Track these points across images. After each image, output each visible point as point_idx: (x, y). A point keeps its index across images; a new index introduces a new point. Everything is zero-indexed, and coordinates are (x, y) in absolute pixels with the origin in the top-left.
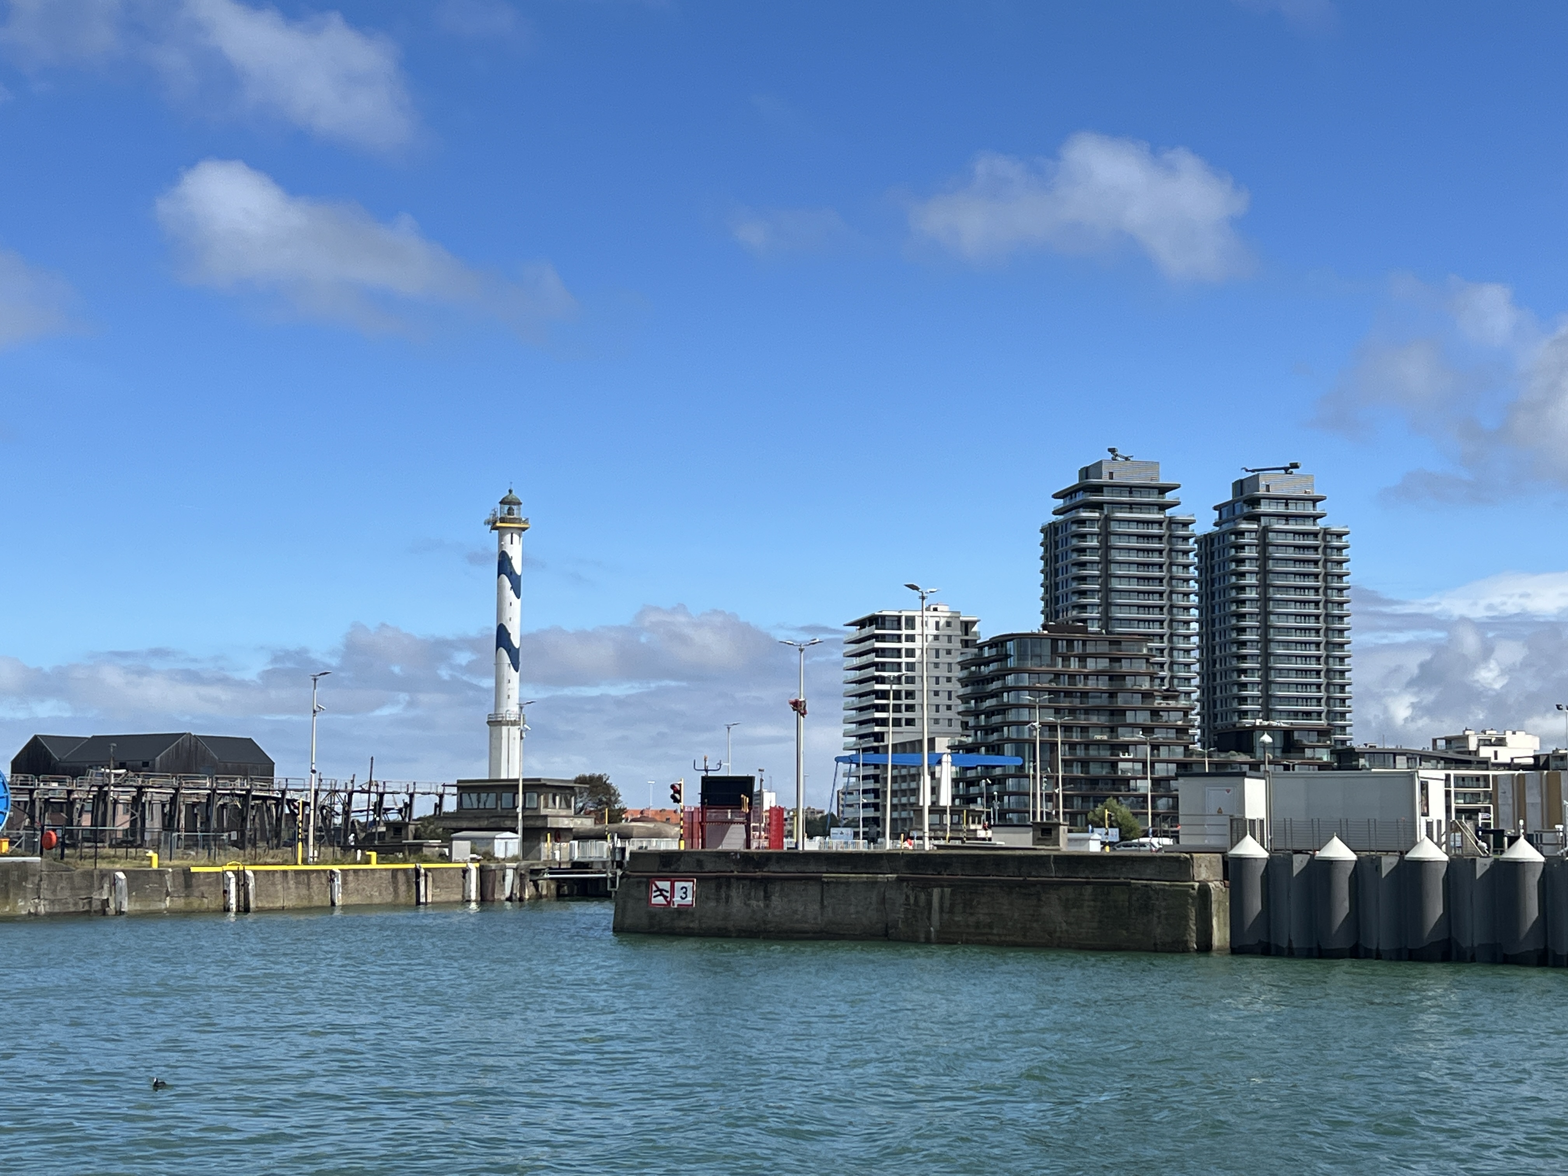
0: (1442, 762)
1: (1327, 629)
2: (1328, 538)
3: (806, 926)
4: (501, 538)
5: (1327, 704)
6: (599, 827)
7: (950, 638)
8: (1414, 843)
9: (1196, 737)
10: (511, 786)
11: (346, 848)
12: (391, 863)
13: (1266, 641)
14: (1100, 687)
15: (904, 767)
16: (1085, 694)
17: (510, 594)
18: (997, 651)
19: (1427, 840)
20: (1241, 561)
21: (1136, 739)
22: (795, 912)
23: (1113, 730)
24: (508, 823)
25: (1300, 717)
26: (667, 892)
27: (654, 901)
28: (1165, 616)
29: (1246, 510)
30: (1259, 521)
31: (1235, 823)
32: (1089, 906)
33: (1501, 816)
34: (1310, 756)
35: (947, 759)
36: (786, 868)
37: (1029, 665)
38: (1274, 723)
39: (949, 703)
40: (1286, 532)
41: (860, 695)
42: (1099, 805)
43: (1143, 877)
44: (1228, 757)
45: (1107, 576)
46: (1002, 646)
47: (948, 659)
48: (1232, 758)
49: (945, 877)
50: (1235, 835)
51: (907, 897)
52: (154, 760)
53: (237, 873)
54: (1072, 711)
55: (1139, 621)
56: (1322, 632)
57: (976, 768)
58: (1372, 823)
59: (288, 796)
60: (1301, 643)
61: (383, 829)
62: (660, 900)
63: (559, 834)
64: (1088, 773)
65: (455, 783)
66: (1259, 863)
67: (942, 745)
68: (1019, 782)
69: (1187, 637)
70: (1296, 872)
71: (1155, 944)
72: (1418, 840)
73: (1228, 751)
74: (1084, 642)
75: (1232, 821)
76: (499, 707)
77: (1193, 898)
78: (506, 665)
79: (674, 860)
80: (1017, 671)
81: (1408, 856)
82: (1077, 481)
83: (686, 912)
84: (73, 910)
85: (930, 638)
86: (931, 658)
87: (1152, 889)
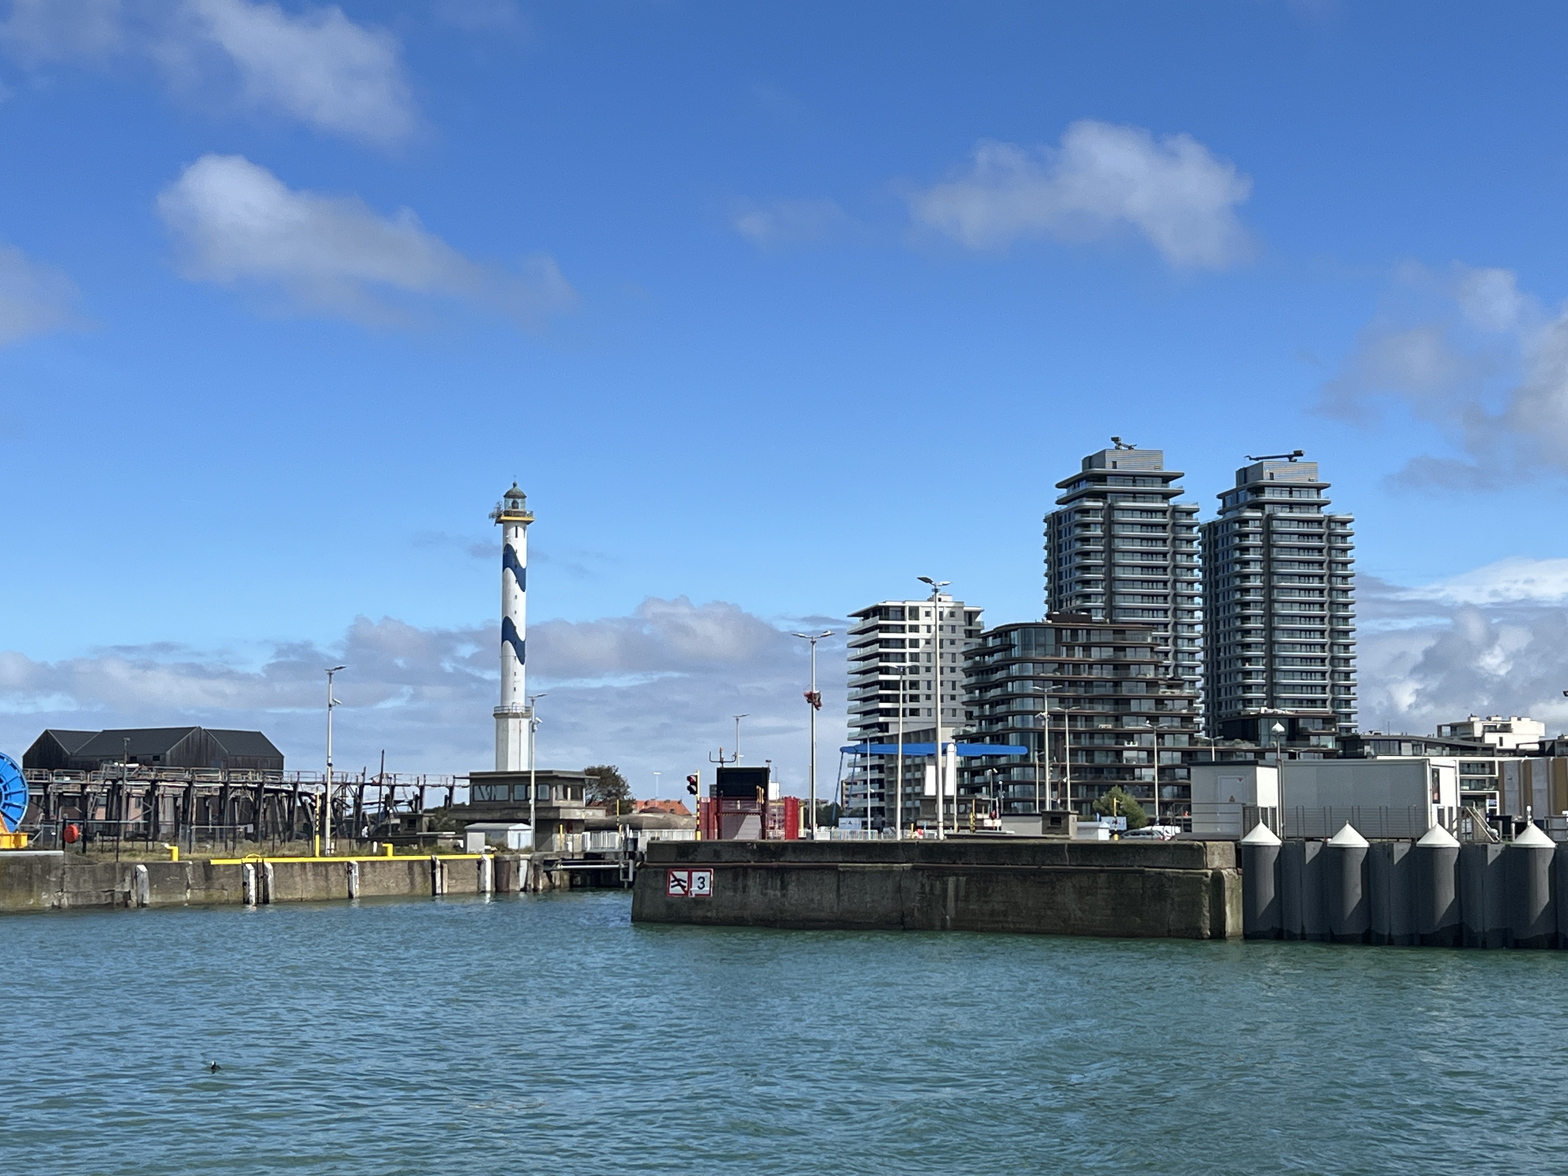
0: (1448, 749)
1: (1332, 617)
2: (1333, 525)
3: (822, 914)
4: (505, 533)
5: (1332, 692)
6: (610, 818)
7: (953, 628)
8: (1425, 830)
9: (1201, 726)
10: (522, 778)
11: (361, 841)
12: (407, 854)
13: (1270, 630)
14: (1105, 676)
15: (912, 756)
16: (1089, 683)
17: (515, 587)
18: (1002, 641)
19: (1439, 827)
20: (1245, 549)
21: (1141, 728)
22: (812, 900)
23: (1117, 719)
24: (521, 815)
25: (1304, 705)
26: (685, 882)
27: (672, 891)
28: (1169, 605)
29: (1250, 498)
30: (1263, 509)
31: (1247, 811)
32: (1103, 894)
33: (1507, 803)
34: (1315, 744)
35: (951, 748)
36: (803, 858)
37: (1034, 655)
38: (1280, 711)
39: (954, 692)
40: (1291, 520)
41: (865, 686)
42: (1104, 793)
43: (1156, 865)
44: (1233, 745)
45: (1111, 565)
46: (1006, 636)
47: (953, 649)
48: (1237, 747)
49: (960, 865)
50: (1247, 825)
51: (923, 886)
52: (165, 754)
53: (256, 865)
54: (1077, 700)
55: (1143, 609)
56: (1326, 620)
57: (981, 757)
58: (1383, 810)
59: (300, 790)
60: (1306, 631)
61: (398, 821)
62: (678, 890)
63: (571, 826)
64: (1092, 761)
65: (468, 775)
66: (1272, 850)
67: (945, 735)
68: (1024, 771)
69: (1191, 626)
70: (1308, 859)
71: (1169, 931)
72: (1430, 827)
73: (1233, 739)
74: (1089, 632)
75: (1244, 809)
76: (506, 699)
77: (1207, 885)
78: (512, 658)
79: (691, 850)
80: (1021, 661)
81: (1420, 842)
82: (1081, 471)
83: (703, 902)
84: (95, 903)
85: (933, 629)
86: (935, 648)
87: (1164, 876)
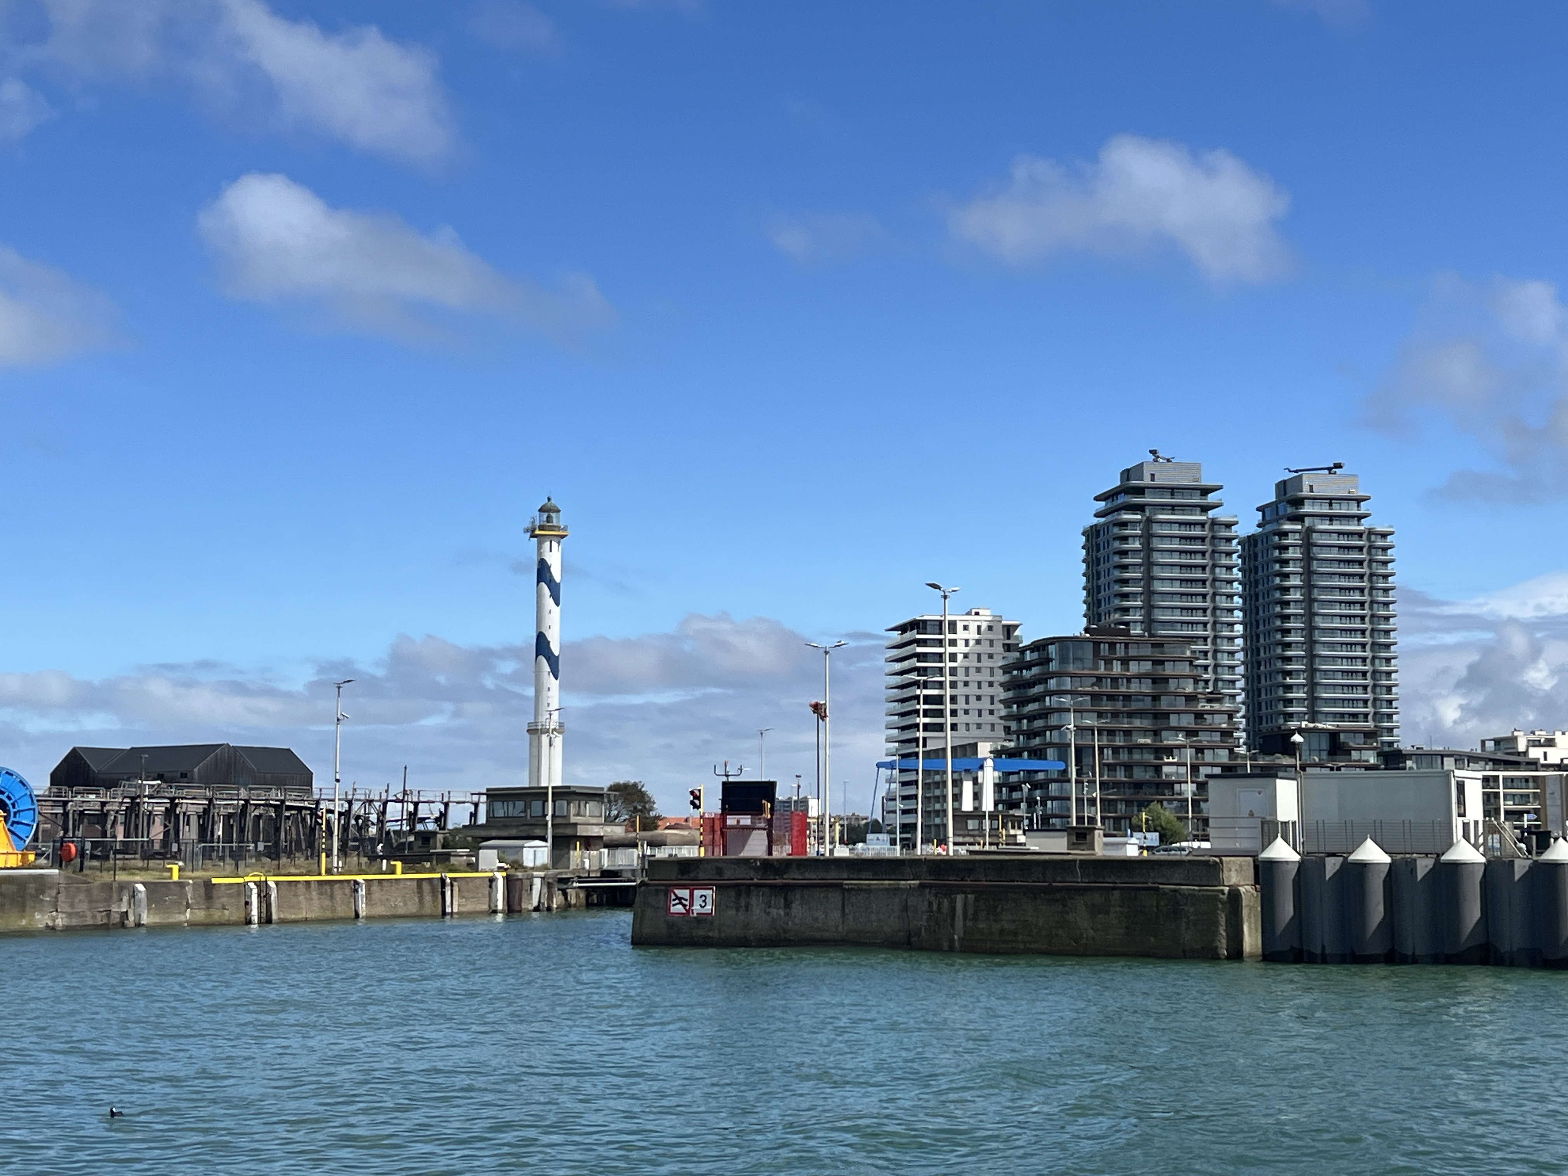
0: (1491, 763)
1: (1373, 630)
2: (1373, 537)
3: (827, 933)
4: (539, 547)
5: (1374, 706)
6: (628, 835)
7: (991, 641)
8: (1450, 845)
9: (1242, 741)
10: (541, 794)
11: (374, 858)
12: (418, 872)
13: (1311, 643)
14: (1143, 690)
16: (1127, 698)
17: (549, 602)
18: (1039, 655)
19: (1464, 841)
20: (1285, 562)
21: (1179, 742)
22: (816, 920)
23: (1156, 733)
24: (538, 832)
25: (1346, 719)
26: (686, 900)
27: (673, 909)
28: (1208, 618)
29: (1290, 510)
30: (1303, 521)
31: (1266, 826)
32: (1115, 912)
33: (1549, 817)
34: (1357, 758)
35: (989, 763)
36: (807, 875)
37: (1071, 669)
38: (1320, 726)
39: (992, 707)
40: (1331, 532)
41: (903, 701)
43: (1171, 882)
44: (1271, 760)
45: (1149, 579)
46: (1044, 650)
47: (991, 663)
48: (1277, 761)
49: (969, 883)
50: (1266, 838)
51: (930, 904)
52: (192, 771)
53: (259, 884)
54: (1115, 715)
55: (1182, 623)
56: (1368, 633)
57: (1018, 773)
60: (1347, 644)
61: (414, 839)
62: (679, 909)
63: (589, 842)
64: (1131, 776)
65: (485, 791)
67: (984, 749)
68: (1062, 787)
69: (1231, 639)
70: (1328, 875)
71: (1186, 951)
72: (1455, 841)
73: (1273, 754)
74: (1127, 645)
75: (1263, 823)
76: (539, 715)
77: (1222, 903)
78: (546, 674)
79: (693, 867)
80: (1059, 675)
81: (1443, 858)
82: (1119, 484)
83: (705, 921)
84: (91, 923)
85: (972, 643)
86: (973, 663)
87: (1180, 894)
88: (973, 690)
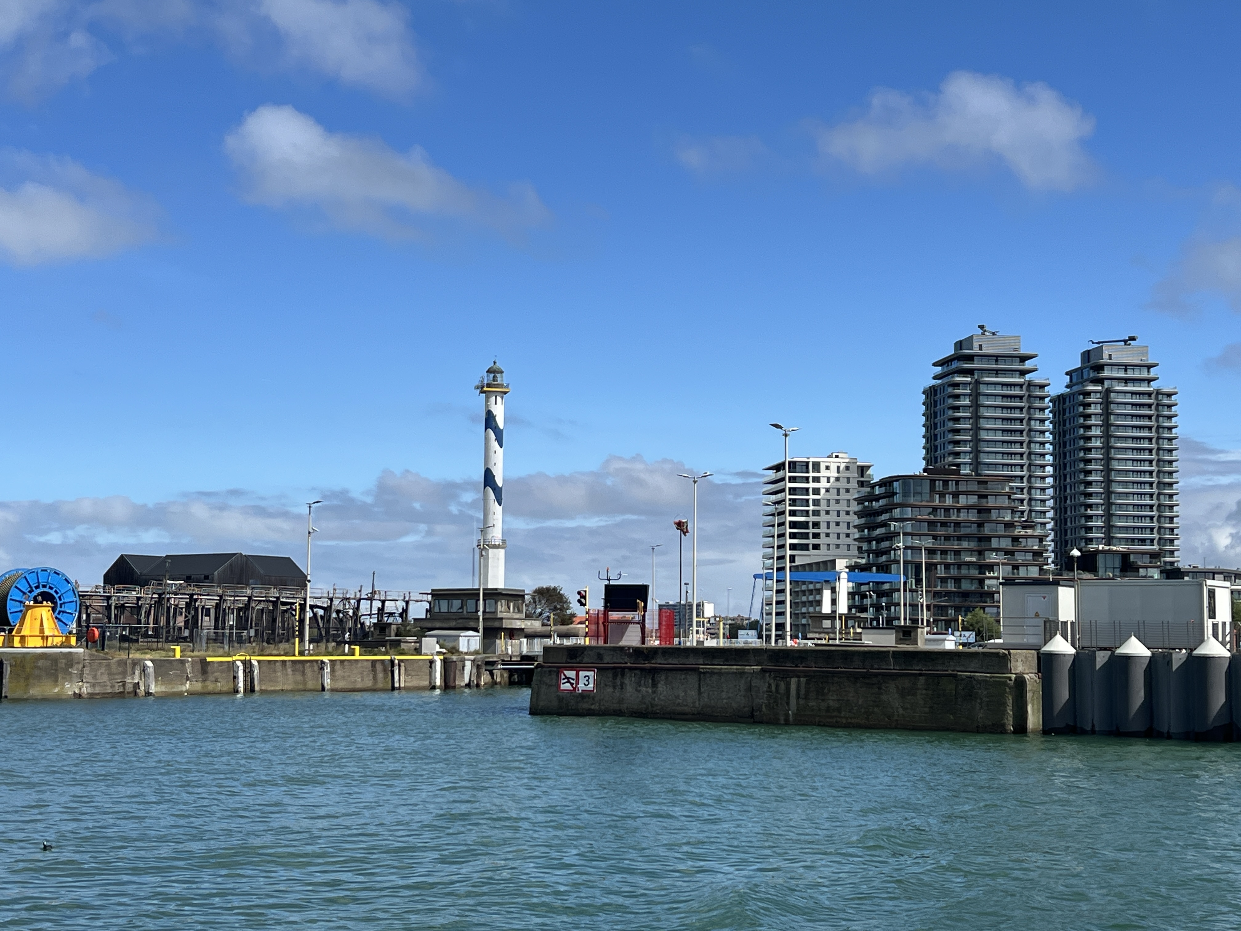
1: (1159, 472)
2: (1160, 397)
3: (686, 708)
4: (487, 401)
5: (1159, 533)
6: (545, 628)
7: (848, 479)
8: (1201, 641)
9: (1050, 561)
10: (473, 594)
12: (372, 655)
13: (1108, 482)
14: (970, 518)
15: (811, 583)
16: (957, 524)
17: (495, 445)
18: (886, 489)
19: (1212, 639)
20: (1088, 417)
21: (999, 561)
22: (677, 697)
23: (980, 553)
24: (472, 624)
25: (1136, 543)
26: (573, 680)
27: (563, 687)
28: (1025, 461)
29: (1093, 374)
30: (1103, 383)
31: (1048, 624)
32: (922, 694)
34: (1144, 574)
35: (844, 576)
36: (670, 661)
37: (912, 501)
38: (1115, 548)
39: (848, 531)
40: (1126, 392)
41: (776, 526)
42: (969, 614)
43: (968, 670)
45: (977, 429)
46: (890, 486)
47: (848, 496)
49: (801, 668)
50: (1048, 633)
51: (770, 685)
52: (214, 574)
53: (244, 662)
54: (947, 538)
55: (1003, 465)
56: (1154, 474)
57: (868, 584)
58: (1165, 624)
60: (1137, 483)
62: (568, 686)
63: (512, 633)
64: (960, 587)
65: (430, 592)
66: (1067, 657)
67: (841, 564)
69: (1043, 478)
70: (1098, 666)
72: (1206, 638)
74: (957, 482)
75: (1045, 622)
76: (487, 533)
77: (1010, 687)
78: (492, 501)
79: (579, 653)
80: (902, 506)
81: (1195, 652)
82: (953, 353)
83: (589, 697)
84: (110, 691)
85: (832, 480)
86: (833, 495)
87: (975, 679)
88: (833, 518)
